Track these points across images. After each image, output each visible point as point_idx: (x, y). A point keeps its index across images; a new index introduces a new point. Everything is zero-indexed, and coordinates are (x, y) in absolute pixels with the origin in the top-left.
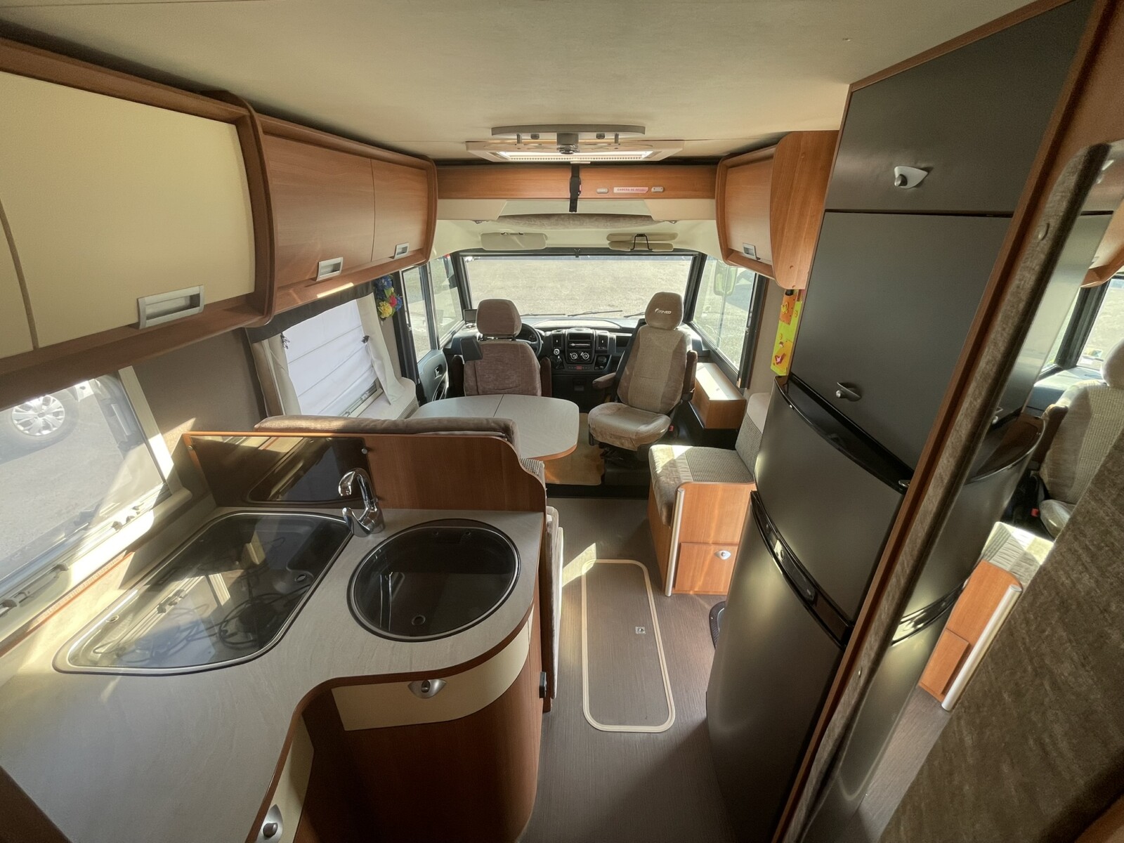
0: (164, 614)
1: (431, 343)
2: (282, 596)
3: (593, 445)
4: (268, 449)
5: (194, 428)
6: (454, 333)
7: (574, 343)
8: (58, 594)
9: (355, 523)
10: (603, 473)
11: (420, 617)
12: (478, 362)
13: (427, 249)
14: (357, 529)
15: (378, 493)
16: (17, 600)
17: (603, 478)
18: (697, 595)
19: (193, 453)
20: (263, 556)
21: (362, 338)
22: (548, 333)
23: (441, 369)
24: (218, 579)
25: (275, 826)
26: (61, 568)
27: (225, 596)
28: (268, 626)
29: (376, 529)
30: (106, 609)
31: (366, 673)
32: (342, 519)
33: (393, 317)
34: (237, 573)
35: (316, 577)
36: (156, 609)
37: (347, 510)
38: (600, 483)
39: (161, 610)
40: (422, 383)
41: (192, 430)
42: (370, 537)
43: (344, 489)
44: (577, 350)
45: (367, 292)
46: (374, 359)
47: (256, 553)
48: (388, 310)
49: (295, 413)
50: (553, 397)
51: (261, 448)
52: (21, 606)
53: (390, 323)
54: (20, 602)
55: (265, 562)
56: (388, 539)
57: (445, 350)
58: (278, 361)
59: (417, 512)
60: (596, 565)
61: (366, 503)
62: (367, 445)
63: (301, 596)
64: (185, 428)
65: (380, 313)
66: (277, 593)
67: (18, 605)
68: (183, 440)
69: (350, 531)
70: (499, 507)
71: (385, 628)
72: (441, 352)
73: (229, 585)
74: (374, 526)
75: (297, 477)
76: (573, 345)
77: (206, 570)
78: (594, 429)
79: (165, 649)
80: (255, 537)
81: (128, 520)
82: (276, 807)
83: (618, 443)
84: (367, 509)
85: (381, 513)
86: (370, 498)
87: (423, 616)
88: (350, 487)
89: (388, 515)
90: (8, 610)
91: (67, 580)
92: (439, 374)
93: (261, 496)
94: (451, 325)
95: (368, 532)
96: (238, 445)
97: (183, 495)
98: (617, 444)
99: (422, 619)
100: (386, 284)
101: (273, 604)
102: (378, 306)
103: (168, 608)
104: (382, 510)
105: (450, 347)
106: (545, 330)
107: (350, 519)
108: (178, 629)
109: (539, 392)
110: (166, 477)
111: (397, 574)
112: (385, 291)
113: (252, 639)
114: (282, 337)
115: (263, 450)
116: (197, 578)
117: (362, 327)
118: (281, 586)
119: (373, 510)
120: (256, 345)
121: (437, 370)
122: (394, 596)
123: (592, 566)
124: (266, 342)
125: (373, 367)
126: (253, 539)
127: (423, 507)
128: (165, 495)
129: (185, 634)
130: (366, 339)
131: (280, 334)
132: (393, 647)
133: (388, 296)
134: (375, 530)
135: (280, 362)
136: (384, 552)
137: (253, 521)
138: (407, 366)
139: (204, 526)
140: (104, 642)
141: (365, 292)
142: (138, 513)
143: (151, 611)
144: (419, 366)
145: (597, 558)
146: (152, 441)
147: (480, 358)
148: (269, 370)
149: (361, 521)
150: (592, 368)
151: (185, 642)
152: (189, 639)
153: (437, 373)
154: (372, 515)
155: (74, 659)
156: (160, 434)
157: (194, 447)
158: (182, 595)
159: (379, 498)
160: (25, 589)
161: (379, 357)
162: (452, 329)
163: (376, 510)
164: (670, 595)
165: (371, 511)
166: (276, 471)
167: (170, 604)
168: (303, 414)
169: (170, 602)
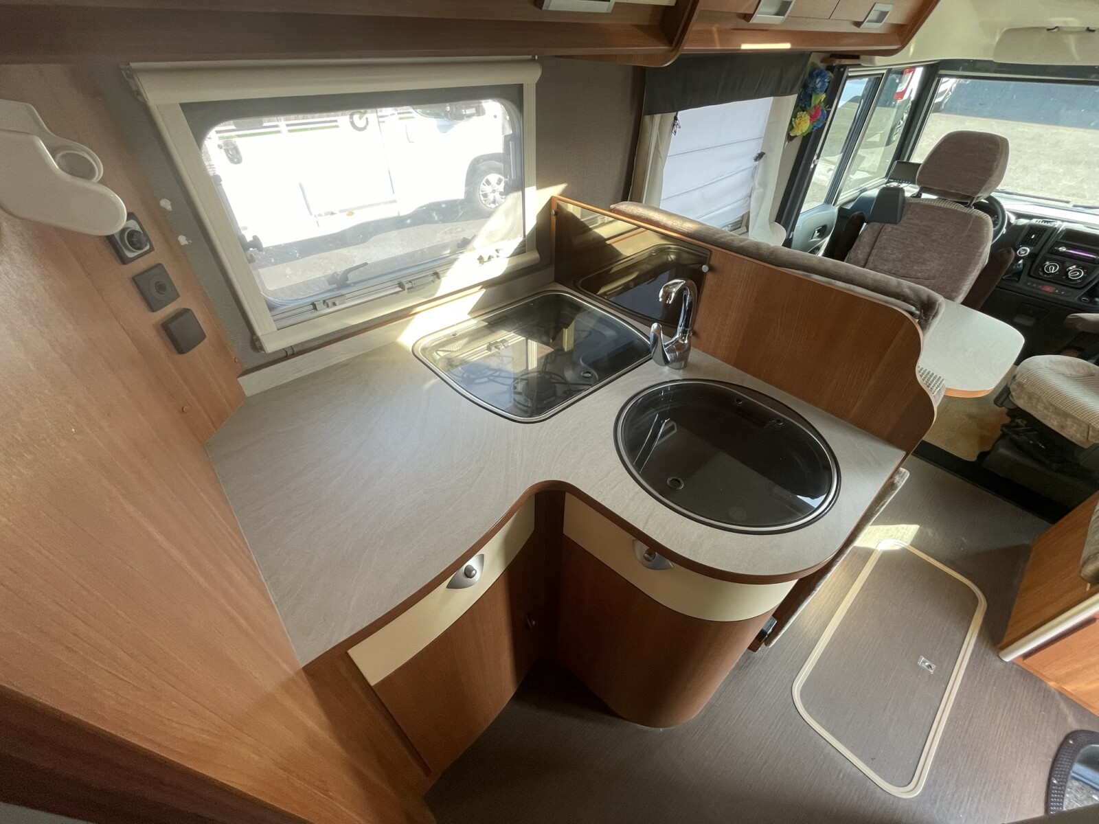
0: (489, 353)
1: (828, 195)
2: (566, 383)
3: (1001, 405)
4: (613, 245)
5: (563, 194)
6: (865, 190)
7: (1068, 246)
8: (430, 296)
9: (659, 344)
10: (987, 449)
11: (679, 482)
12: (889, 227)
13: (913, 27)
14: (657, 353)
15: (696, 327)
16: (407, 286)
17: (982, 456)
18: (1061, 694)
19: (554, 219)
20: (571, 346)
21: (755, 154)
22: (1023, 222)
23: (823, 231)
24: (534, 346)
25: (474, 572)
26: (437, 275)
27: (533, 364)
28: (545, 402)
29: (676, 364)
30: (454, 325)
31: (599, 500)
32: (648, 338)
33: (804, 137)
34: (549, 350)
35: (600, 380)
36: (486, 346)
37: (658, 326)
38: (973, 459)
39: (489, 348)
40: (794, 239)
41: (560, 195)
42: (666, 369)
43: (667, 295)
44: (1064, 259)
45: (791, 90)
46: (757, 186)
47: (568, 338)
48: (804, 125)
49: (654, 205)
50: (983, 310)
51: (608, 242)
52: (408, 292)
53: (797, 144)
54: (408, 289)
55: (571, 352)
56: (684, 380)
57: (841, 210)
58: (660, 147)
59: (728, 367)
60: (904, 553)
61: (680, 329)
62: (711, 263)
63: (580, 391)
64: (556, 190)
65: (791, 127)
66: (564, 378)
67: (406, 290)
68: (551, 201)
69: (650, 353)
70: (840, 413)
71: (638, 466)
72: (836, 209)
73: (539, 357)
74: (676, 360)
75: (626, 287)
76: (1063, 249)
77: (529, 334)
78: (1020, 385)
79: (474, 377)
80: (572, 325)
81: (490, 258)
82: (482, 556)
83: (1055, 423)
84: (677, 336)
85: (689, 349)
86: (686, 325)
87: (681, 481)
88: (673, 295)
89: (695, 356)
90: (400, 291)
91: (436, 289)
92: (818, 237)
93: (591, 287)
94: (865, 180)
95: (666, 362)
96: (591, 229)
97: (533, 256)
98: (1053, 423)
99: (680, 485)
100: (819, 86)
101: (557, 385)
102: (794, 116)
103: (494, 350)
104: (692, 348)
105: (849, 207)
106: (1019, 216)
107: (656, 339)
108: (488, 368)
109: (961, 298)
110: (527, 234)
111: (673, 423)
112: (813, 97)
113: (529, 405)
114: (676, 118)
115: (610, 245)
116: (520, 337)
117: (762, 140)
118: (569, 375)
119: (684, 340)
120: (647, 118)
121: (819, 231)
122: (660, 442)
123: (897, 548)
124: (657, 117)
125: (750, 196)
126: (570, 328)
127: (736, 365)
128: (521, 250)
129: (490, 373)
130: (760, 156)
131: (674, 114)
132: (638, 493)
133: (813, 105)
134: (674, 364)
135: (661, 149)
136: (672, 392)
137: (578, 308)
138: (786, 212)
139: (538, 293)
140: (445, 349)
141: (789, 89)
142: (498, 257)
143: (482, 345)
144: (800, 218)
145: (911, 545)
146: (527, 190)
147: (894, 221)
148: (648, 154)
149: (666, 346)
150: (1075, 297)
151: (486, 379)
152: (491, 378)
153: (817, 234)
154: (679, 346)
155: (424, 350)
156: (535, 187)
157: (556, 213)
158: (506, 344)
159: (695, 334)
160: (413, 280)
161: (764, 184)
162: (863, 186)
163: (686, 342)
164: (1008, 659)
165: (681, 341)
166: (612, 271)
167: (496, 347)
168: (660, 208)
169: (496, 345)
